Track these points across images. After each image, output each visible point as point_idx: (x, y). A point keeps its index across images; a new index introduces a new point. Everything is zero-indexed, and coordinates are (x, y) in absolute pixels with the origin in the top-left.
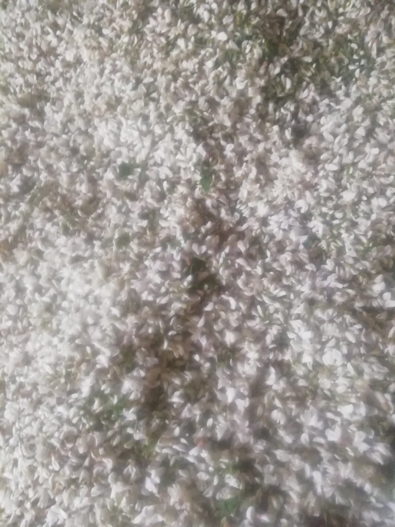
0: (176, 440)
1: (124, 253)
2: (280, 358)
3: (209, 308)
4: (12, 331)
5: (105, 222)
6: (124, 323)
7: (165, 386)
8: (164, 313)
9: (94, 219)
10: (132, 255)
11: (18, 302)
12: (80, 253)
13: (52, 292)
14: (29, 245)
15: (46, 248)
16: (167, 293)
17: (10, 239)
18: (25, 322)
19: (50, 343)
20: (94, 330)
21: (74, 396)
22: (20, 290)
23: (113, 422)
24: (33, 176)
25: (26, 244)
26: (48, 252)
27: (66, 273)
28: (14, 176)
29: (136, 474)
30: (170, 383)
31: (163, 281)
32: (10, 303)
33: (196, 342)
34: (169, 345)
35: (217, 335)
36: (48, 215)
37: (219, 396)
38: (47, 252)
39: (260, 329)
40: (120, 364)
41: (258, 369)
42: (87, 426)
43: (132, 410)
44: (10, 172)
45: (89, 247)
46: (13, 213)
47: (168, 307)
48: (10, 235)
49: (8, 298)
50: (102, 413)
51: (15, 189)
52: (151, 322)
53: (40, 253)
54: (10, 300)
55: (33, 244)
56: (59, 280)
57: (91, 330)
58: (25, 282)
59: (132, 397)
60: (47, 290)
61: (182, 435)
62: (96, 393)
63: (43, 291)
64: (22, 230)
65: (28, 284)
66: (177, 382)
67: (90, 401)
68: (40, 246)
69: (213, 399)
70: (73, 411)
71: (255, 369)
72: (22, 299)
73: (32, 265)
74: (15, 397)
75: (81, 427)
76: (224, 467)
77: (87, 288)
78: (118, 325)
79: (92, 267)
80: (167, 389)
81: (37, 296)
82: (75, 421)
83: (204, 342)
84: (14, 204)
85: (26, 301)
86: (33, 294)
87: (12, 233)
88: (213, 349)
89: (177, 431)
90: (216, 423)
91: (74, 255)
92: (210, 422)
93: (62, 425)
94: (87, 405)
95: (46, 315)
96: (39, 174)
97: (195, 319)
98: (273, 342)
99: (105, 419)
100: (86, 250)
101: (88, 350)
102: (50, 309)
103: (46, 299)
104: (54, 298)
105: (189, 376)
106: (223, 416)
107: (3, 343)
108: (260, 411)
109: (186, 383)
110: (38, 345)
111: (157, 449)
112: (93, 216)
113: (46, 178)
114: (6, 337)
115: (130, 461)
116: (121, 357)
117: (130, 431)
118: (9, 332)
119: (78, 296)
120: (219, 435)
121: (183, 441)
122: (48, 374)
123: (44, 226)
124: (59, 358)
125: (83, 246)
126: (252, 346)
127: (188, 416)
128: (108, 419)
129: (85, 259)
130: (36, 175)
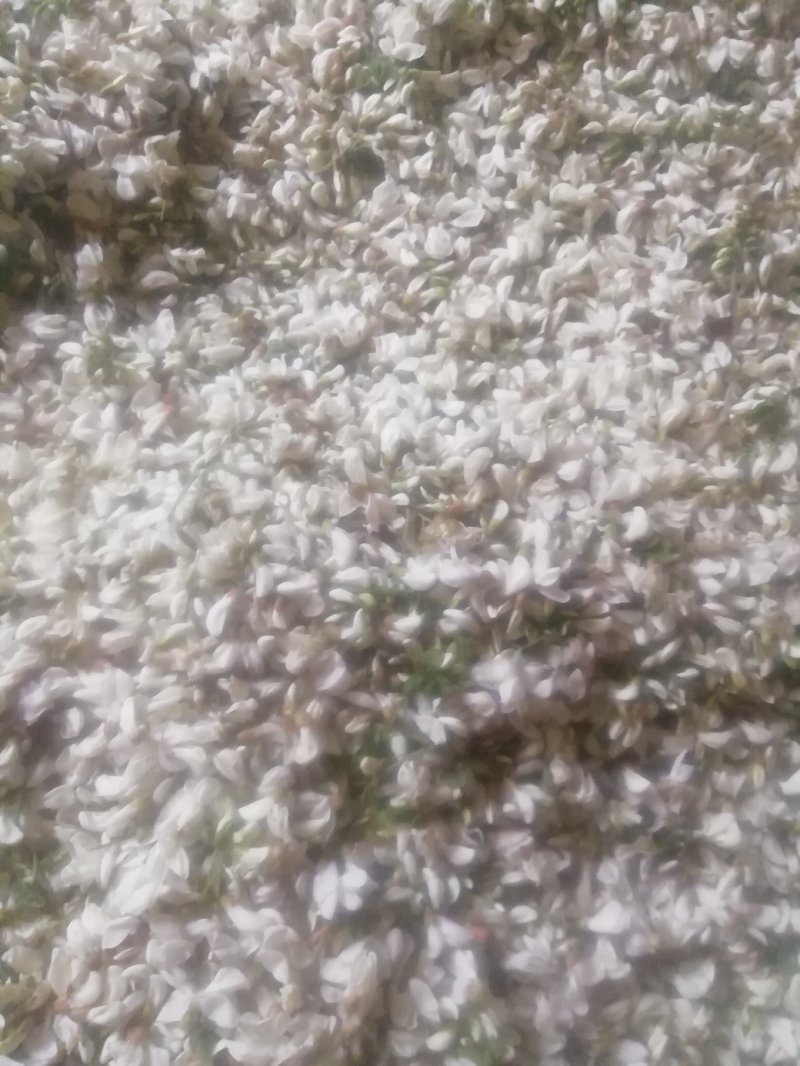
0: (446, 868)
1: (748, 441)
2: (740, 968)
3: (755, 732)
4: (387, 274)
5: (773, 336)
6: (618, 558)
7: (531, 750)
8: (695, 640)
9: (768, 307)
10: (759, 465)
11: (463, 244)
12: (676, 328)
13: (539, 314)
14: (610, 184)
15: (629, 232)
16: (742, 616)
17: (592, 126)
18: (431, 293)
19: (436, 394)
20: (553, 493)
21: (388, 553)
22: (490, 232)
23: (386, 686)
24: (764, 81)
25: (607, 176)
26: (621, 242)
27: (602, 318)
28: (741, 33)
29: (323, 831)
30: (544, 758)
31: (767, 588)
32: (448, 227)
33: (663, 753)
34: (630, 704)
35: (708, 793)
36: (705, 184)
37: (584, 888)
38: (619, 237)
39: (777, 881)
40: (530, 621)
41: (695, 939)
42: (347, 633)
43: (451, 721)
44: (742, 17)
45: (702, 339)
46: (656, 92)
47: (711, 640)
48: (603, 119)
49: (455, 215)
50: (396, 648)
51: (714, 59)
52: (659, 624)
53: (604, 224)
54: (456, 223)
55: (620, 194)
56: (573, 315)
57: (546, 485)
58: (518, 229)
59: (477, 699)
60: (533, 299)
61: (462, 872)
62: (430, 602)
63: (525, 290)
64: (631, 141)
65: (519, 242)
66: (558, 772)
67: (401, 601)
68: (623, 215)
69: (568, 881)
70: (357, 574)
71: (688, 935)
72: (475, 252)
73: (562, 220)
74: (264, 388)
75: (333, 618)
76: (476, 1035)
77: (619, 403)
78: (605, 549)
79: (666, 380)
80: (528, 759)
81: (506, 281)
82: (338, 594)
83: (678, 774)
84: (676, 81)
85: (476, 263)
86: (504, 271)
87: (611, 122)
88: (676, 808)
89: (465, 854)
90: (530, 930)
91: (661, 314)
92: (525, 913)
93: (308, 566)
94: (388, 600)
95: (482, 338)
96: (777, 96)
97: (714, 719)
98: (769, 932)
99: (383, 662)
100: (689, 336)
101: (501, 510)
102: (503, 338)
103: (517, 312)
104: (530, 329)
105: (586, 793)
106: (555, 934)
107: (341, 268)
108: (617, 1009)
109: (567, 796)
110: (408, 365)
111: (401, 840)
112: (777, 300)
113: (781, 117)
114: (360, 268)
115: (334, 789)
116: (547, 610)
117: (398, 744)
118: (381, 265)
119: (582, 390)
120: (517, 962)
121: (454, 885)
122: (377, 443)
123: (676, 192)
124: (428, 445)
125: (697, 325)
126: (736, 893)
127: (509, 854)
128: (389, 670)
129: (666, 347)
130: (772, 87)
